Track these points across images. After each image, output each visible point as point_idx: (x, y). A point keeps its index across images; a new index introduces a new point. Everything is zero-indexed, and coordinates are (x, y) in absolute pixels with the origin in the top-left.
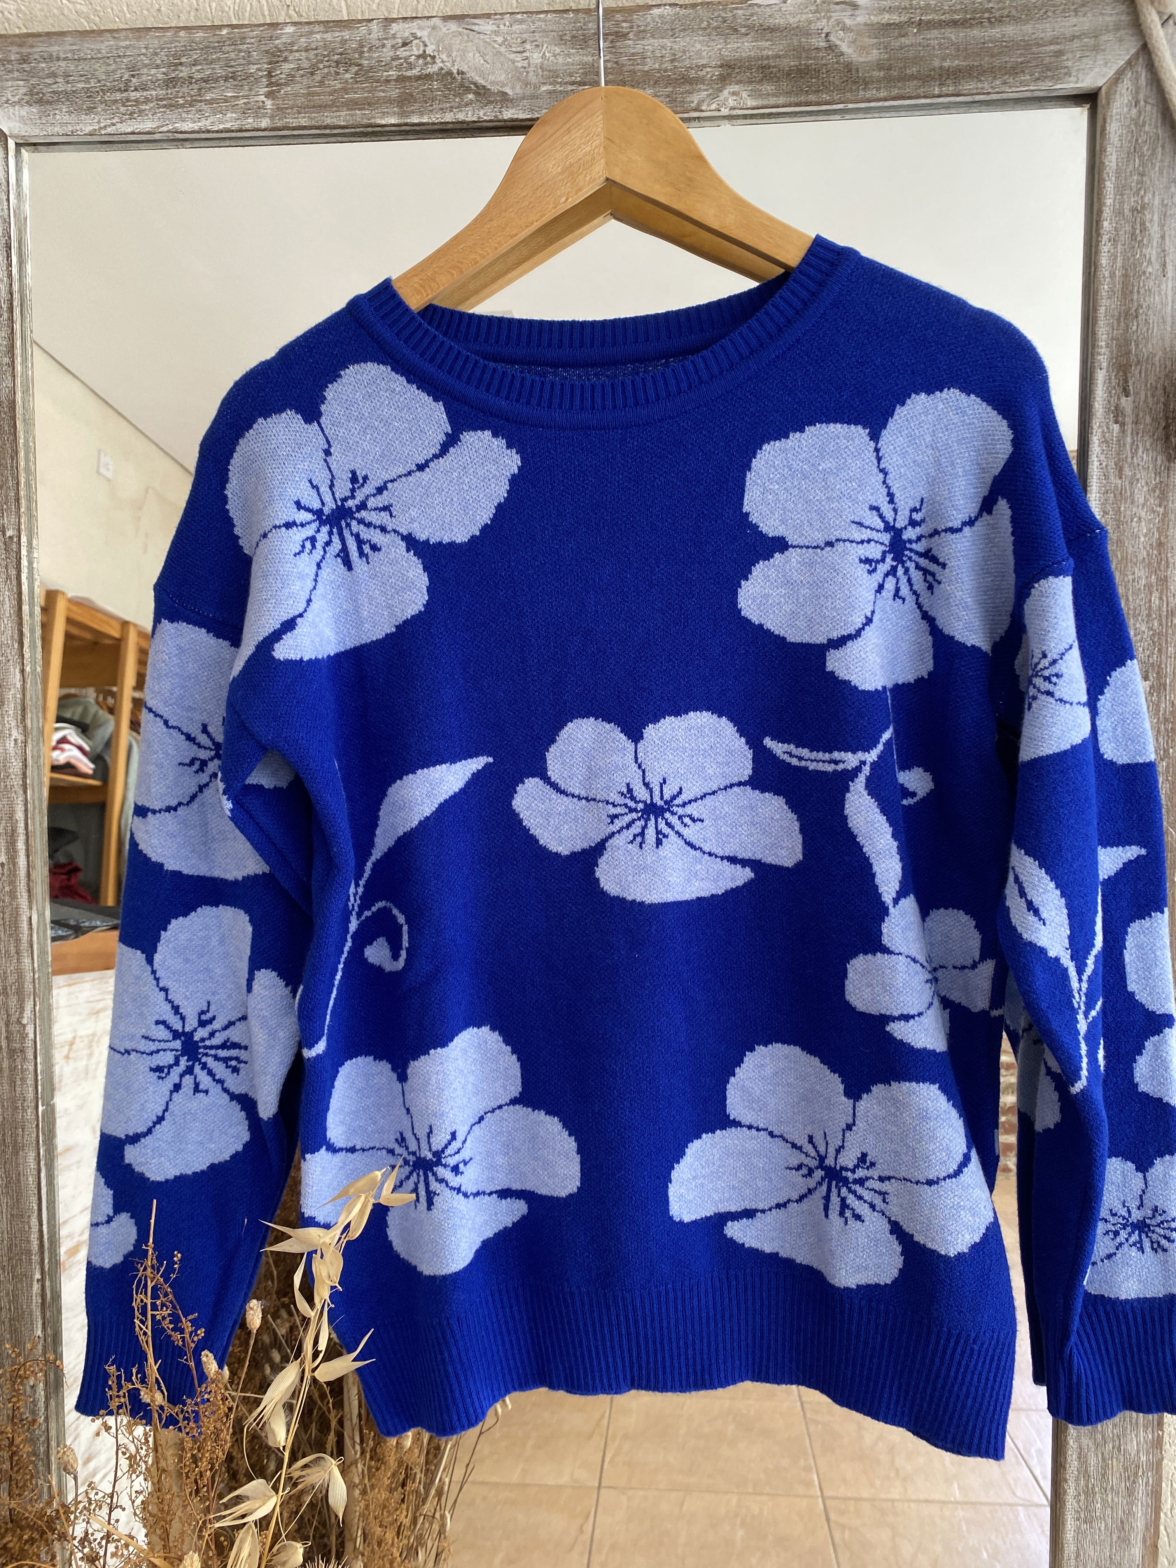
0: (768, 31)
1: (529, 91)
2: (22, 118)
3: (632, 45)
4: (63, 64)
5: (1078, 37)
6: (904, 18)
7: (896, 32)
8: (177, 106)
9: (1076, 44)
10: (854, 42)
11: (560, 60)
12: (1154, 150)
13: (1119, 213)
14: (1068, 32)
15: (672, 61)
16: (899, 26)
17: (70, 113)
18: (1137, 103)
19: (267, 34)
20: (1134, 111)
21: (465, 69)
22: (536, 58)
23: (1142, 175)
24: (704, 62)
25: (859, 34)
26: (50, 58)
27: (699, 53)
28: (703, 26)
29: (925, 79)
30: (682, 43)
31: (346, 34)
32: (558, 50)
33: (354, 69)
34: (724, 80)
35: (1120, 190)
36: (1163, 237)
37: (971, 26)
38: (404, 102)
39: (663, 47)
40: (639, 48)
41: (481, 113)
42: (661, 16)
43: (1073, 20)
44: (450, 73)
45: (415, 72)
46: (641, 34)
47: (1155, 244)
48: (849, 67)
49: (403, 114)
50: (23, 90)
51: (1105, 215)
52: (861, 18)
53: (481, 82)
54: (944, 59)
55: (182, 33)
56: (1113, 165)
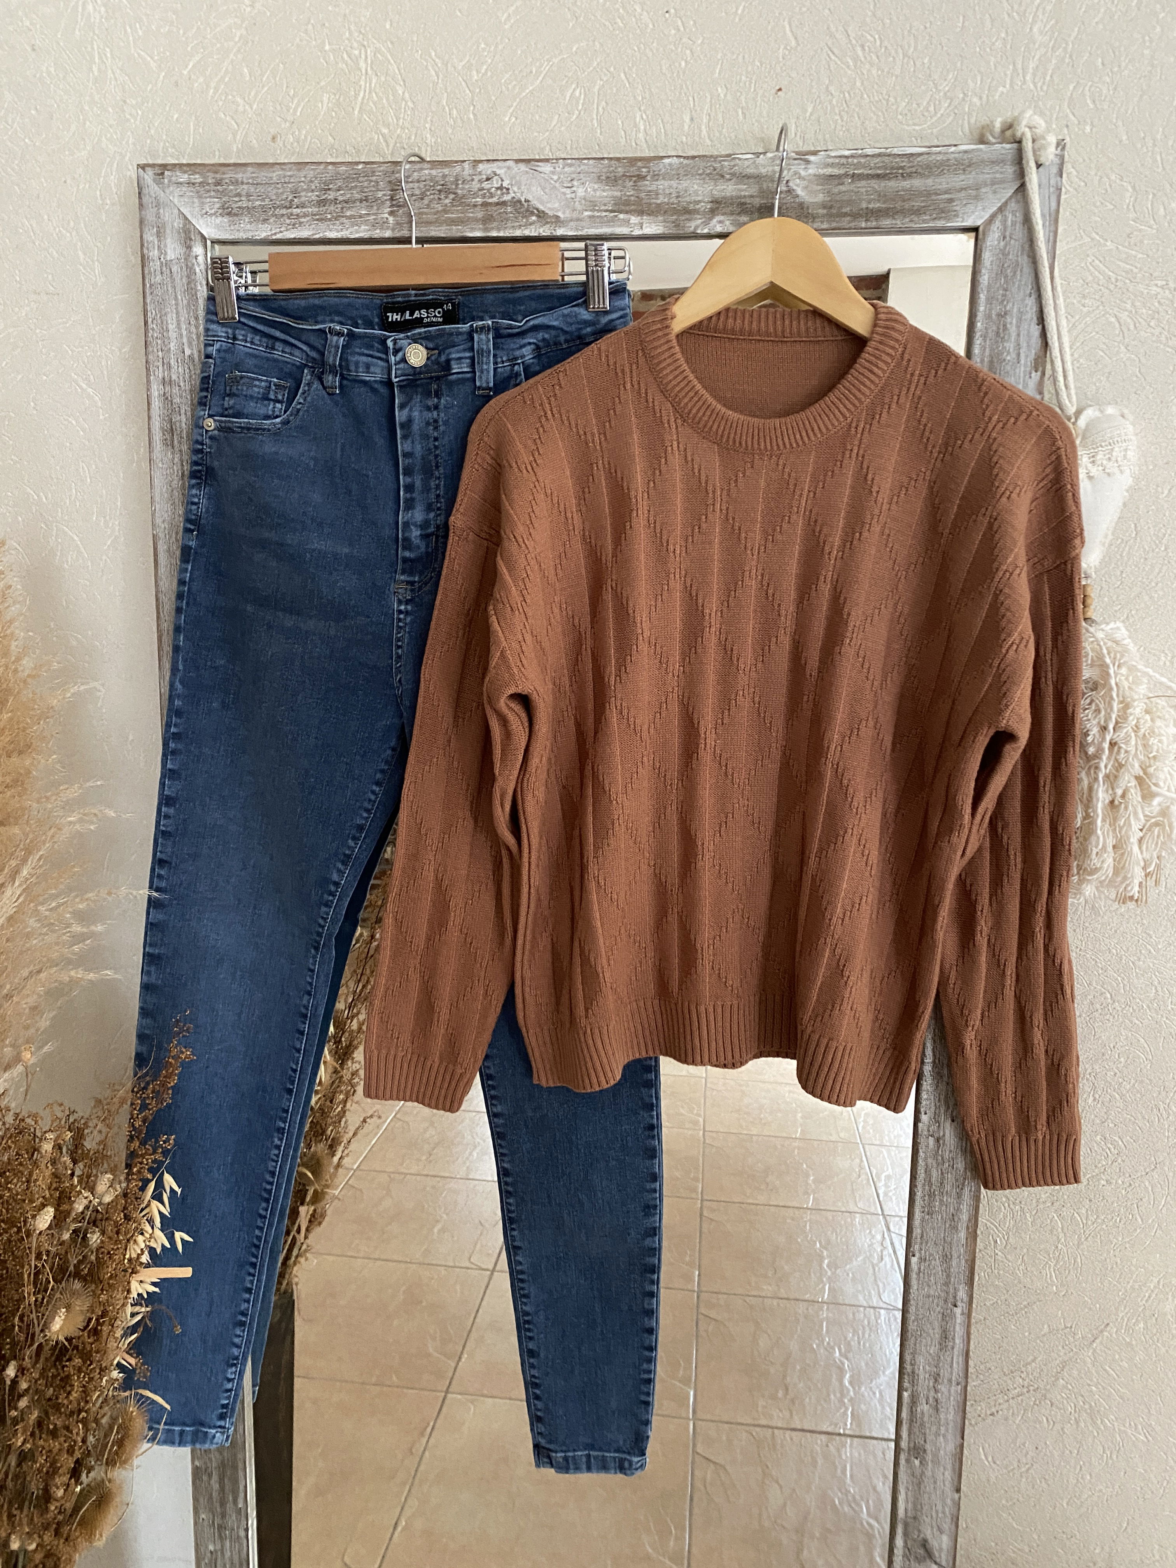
0: (744, 177)
1: (575, 215)
2: (218, 227)
3: (648, 185)
4: (245, 187)
5: (965, 189)
6: (842, 171)
7: (836, 182)
8: (326, 220)
9: (963, 194)
10: (806, 187)
11: (598, 193)
12: (1015, 273)
13: (988, 317)
14: (958, 185)
15: (677, 197)
16: (839, 177)
17: (251, 223)
18: (1004, 238)
19: (391, 168)
20: (1002, 243)
21: (530, 198)
22: (581, 192)
23: (1006, 290)
24: (700, 198)
25: (810, 181)
26: (236, 182)
27: (696, 193)
28: (700, 172)
29: (855, 216)
30: (685, 184)
31: (446, 171)
32: (596, 186)
33: (452, 196)
34: (713, 212)
35: (990, 300)
36: (1019, 335)
37: (889, 179)
38: (487, 220)
39: (671, 187)
40: (654, 187)
41: (541, 230)
42: (670, 165)
43: (962, 177)
44: (520, 201)
45: (495, 200)
46: (656, 177)
47: (1013, 339)
48: (801, 205)
49: (486, 230)
50: (217, 206)
51: (978, 318)
52: (812, 171)
53: (541, 208)
54: (869, 203)
55: (330, 167)
56: (986, 283)
